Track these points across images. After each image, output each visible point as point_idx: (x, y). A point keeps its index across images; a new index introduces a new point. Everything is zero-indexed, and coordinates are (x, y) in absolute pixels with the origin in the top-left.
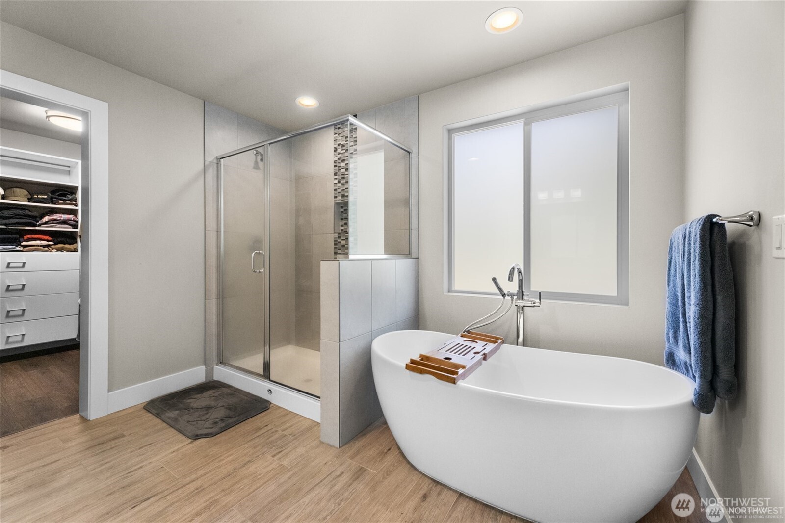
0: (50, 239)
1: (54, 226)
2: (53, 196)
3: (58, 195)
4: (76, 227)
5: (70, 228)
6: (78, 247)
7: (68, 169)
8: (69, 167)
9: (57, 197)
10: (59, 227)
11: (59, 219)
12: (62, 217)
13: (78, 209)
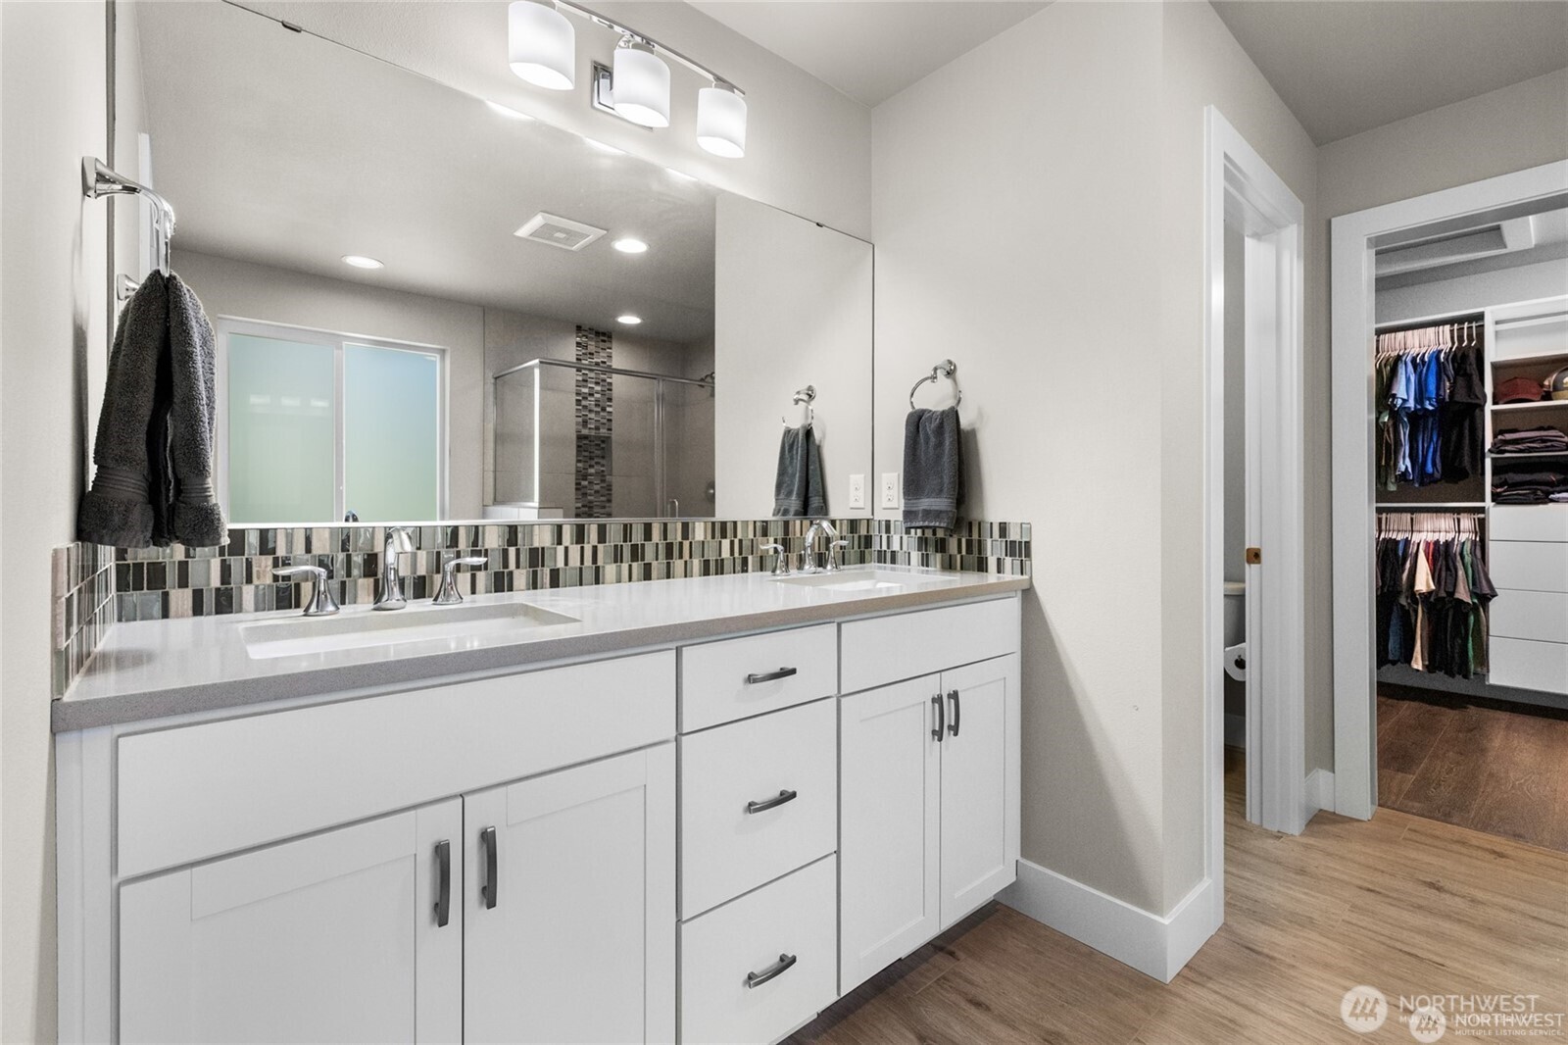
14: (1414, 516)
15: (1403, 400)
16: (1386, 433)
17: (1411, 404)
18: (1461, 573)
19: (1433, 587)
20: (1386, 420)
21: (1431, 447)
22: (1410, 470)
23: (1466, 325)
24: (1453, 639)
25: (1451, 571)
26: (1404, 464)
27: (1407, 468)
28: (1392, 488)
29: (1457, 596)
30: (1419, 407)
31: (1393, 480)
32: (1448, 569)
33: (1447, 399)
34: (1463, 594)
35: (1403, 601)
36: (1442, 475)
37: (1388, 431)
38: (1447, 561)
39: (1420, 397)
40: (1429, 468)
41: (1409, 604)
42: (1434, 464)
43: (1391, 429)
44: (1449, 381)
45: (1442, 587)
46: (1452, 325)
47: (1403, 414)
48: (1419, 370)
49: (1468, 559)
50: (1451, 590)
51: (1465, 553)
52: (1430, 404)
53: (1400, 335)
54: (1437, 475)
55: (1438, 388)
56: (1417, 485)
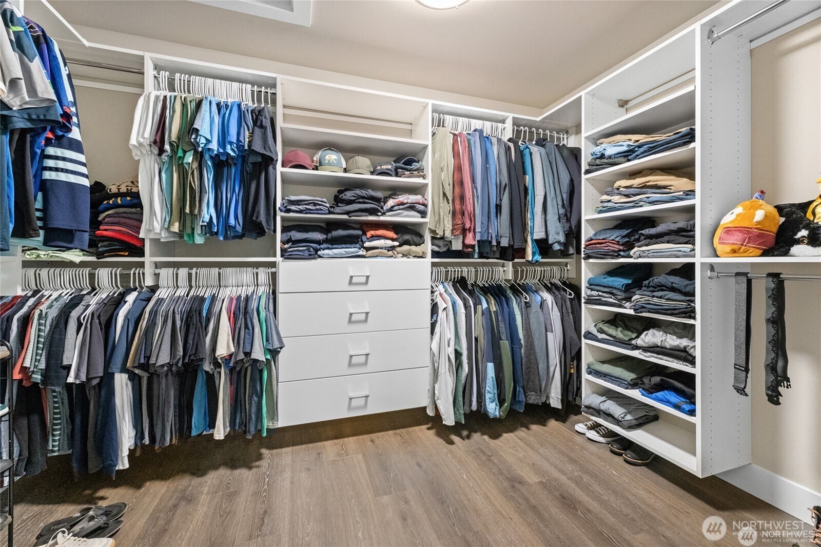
0: (395, 236)
1: (400, 214)
2: (398, 165)
3: (403, 164)
4: (423, 214)
5: (417, 217)
6: (427, 249)
7: (409, 127)
8: (411, 124)
9: (403, 165)
10: (406, 216)
11: (406, 201)
12: (409, 198)
13: (427, 184)
14: (221, 271)
15: (207, 139)
16: (190, 176)
17: (214, 146)
18: (257, 329)
19: (233, 350)
20: (190, 161)
21: (233, 195)
22: (215, 221)
23: (263, 89)
24: (251, 397)
25: (249, 329)
26: (208, 213)
27: (211, 217)
28: (199, 240)
29: (254, 356)
30: (221, 151)
31: (199, 232)
32: (246, 327)
33: (246, 148)
34: (259, 354)
35: (207, 367)
36: (243, 228)
37: (193, 173)
38: (246, 319)
39: (223, 142)
40: (232, 221)
41: (212, 369)
42: (236, 218)
43: (195, 173)
44: (249, 130)
45: (241, 349)
46: (253, 85)
47: (207, 157)
48: (222, 112)
49: (263, 314)
50: (248, 350)
51: (260, 309)
52: (232, 150)
53: (210, 81)
54: (239, 229)
55: (238, 134)
56: (221, 238)
